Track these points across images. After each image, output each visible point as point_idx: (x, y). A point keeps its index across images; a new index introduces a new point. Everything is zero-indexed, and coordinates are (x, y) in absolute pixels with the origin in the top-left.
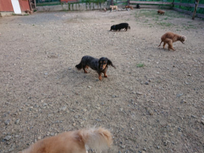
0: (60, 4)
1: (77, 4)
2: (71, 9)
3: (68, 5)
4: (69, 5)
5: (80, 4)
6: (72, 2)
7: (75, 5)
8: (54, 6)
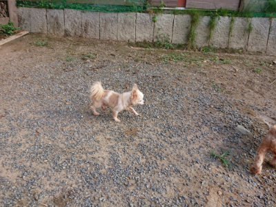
0: (144, 10)
1: (238, 21)
2: (199, 40)
3: (183, 20)
4: (193, 22)
5: (256, 22)
6: (209, 6)
7: (223, 21)
8: (109, 15)
